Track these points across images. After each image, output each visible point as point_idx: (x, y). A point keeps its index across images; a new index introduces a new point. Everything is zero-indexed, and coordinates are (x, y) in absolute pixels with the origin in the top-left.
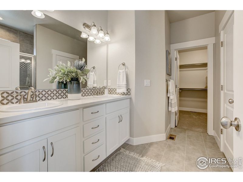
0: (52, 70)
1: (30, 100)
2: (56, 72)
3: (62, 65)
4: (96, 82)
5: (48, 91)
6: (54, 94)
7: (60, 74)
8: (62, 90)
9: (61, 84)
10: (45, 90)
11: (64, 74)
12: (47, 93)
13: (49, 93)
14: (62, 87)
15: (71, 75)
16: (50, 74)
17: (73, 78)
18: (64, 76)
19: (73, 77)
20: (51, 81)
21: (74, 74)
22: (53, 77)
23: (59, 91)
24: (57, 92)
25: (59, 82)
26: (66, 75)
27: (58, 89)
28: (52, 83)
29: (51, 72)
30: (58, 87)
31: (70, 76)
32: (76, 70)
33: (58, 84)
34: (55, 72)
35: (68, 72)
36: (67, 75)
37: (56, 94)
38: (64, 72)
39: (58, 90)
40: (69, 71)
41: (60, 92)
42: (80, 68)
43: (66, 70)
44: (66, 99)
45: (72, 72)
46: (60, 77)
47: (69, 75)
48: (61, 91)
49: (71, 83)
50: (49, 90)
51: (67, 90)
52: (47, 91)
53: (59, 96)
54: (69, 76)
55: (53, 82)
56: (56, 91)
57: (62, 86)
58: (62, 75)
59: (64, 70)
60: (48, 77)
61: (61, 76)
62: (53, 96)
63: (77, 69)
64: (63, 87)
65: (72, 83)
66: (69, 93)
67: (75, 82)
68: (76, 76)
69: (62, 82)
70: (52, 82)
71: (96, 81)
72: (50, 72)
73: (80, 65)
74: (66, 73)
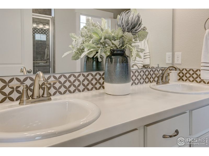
0: (75, 36)
1: (39, 97)
2: (84, 38)
3: (93, 26)
4: (149, 56)
5: (70, 76)
6: (79, 81)
7: (91, 42)
8: (94, 73)
9: (90, 62)
10: (65, 74)
11: (98, 42)
12: (67, 79)
13: (72, 79)
14: (93, 68)
15: (112, 45)
16: (74, 43)
17: (114, 51)
18: (99, 46)
19: (115, 48)
20: (74, 56)
21: (117, 43)
22: (78, 50)
23: (88, 75)
24: (86, 78)
25: (88, 58)
26: (101, 43)
27: (86, 72)
28: (75, 60)
29: (74, 40)
30: (86, 68)
31: (109, 45)
32: (121, 33)
33: (87, 62)
34: (81, 40)
35: (105, 38)
36: (104, 44)
37: (84, 81)
38: (98, 38)
39: (88, 73)
40: (107, 35)
41: (90, 77)
42: (131, 28)
43: (103, 35)
44: (101, 91)
45: (113, 37)
46: (92, 50)
47: (107, 45)
48: (92, 75)
49: (111, 61)
50: (72, 75)
51: (102, 73)
52: (67, 75)
53: (88, 85)
54: (106, 47)
55: (78, 58)
56: (84, 75)
57: (93, 65)
58: (94, 45)
59: (98, 34)
60: (70, 49)
61: (93, 48)
62: (79, 85)
63: (124, 31)
64: (95, 67)
65: (113, 60)
66: (108, 82)
67: (119, 59)
68: (121, 45)
69: (93, 58)
70: (76, 57)
71: (148, 54)
72: (72, 38)
73: (130, 22)
74: (101, 41)
